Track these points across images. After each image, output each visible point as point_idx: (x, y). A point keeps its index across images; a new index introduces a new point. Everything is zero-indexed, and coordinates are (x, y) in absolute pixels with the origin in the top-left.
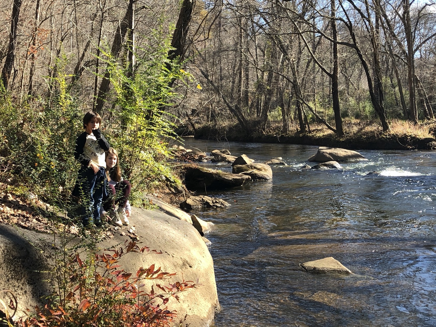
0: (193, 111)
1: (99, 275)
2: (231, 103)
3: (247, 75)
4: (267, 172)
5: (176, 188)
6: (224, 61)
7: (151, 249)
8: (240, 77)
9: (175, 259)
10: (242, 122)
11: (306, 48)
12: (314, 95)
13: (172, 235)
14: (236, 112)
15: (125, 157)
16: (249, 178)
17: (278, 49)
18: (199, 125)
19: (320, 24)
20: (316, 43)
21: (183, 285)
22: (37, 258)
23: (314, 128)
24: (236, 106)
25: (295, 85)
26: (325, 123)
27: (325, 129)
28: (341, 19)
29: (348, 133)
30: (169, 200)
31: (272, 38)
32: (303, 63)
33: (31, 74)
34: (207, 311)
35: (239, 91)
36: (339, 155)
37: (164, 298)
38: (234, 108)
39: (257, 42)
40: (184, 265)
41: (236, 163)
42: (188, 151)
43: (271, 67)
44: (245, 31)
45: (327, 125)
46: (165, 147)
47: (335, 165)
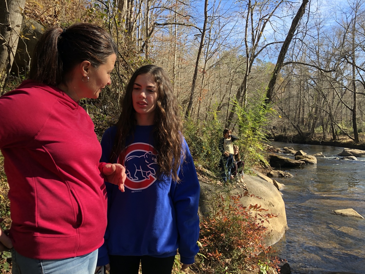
0: (274, 127)
1: (231, 205)
2: (294, 123)
3: (304, 110)
4: (314, 160)
5: (265, 166)
6: (291, 102)
7: (255, 196)
8: (300, 110)
9: (265, 201)
10: (300, 133)
11: (337, 95)
12: (342, 120)
13: (263, 189)
14: (297, 128)
15: (242, 149)
16: (304, 163)
17: (321, 96)
18: (277, 134)
19: (346, 83)
20: (343, 93)
21: (271, 215)
22: (202, 194)
23: (341, 138)
24: (297, 125)
25: (330, 115)
26: (348, 135)
27: (347, 139)
28: (359, 80)
29: (362, 141)
30: (261, 171)
31: (318, 91)
32: (335, 103)
33: (199, 109)
34: (281, 229)
35: (299, 117)
36: (356, 153)
37: (262, 220)
38: (296, 126)
39: (309, 93)
40: (270, 205)
41: (296, 154)
42: (271, 147)
43: (317, 106)
44: (303, 87)
45: (349, 137)
46: (261, 146)
47: (354, 158)
